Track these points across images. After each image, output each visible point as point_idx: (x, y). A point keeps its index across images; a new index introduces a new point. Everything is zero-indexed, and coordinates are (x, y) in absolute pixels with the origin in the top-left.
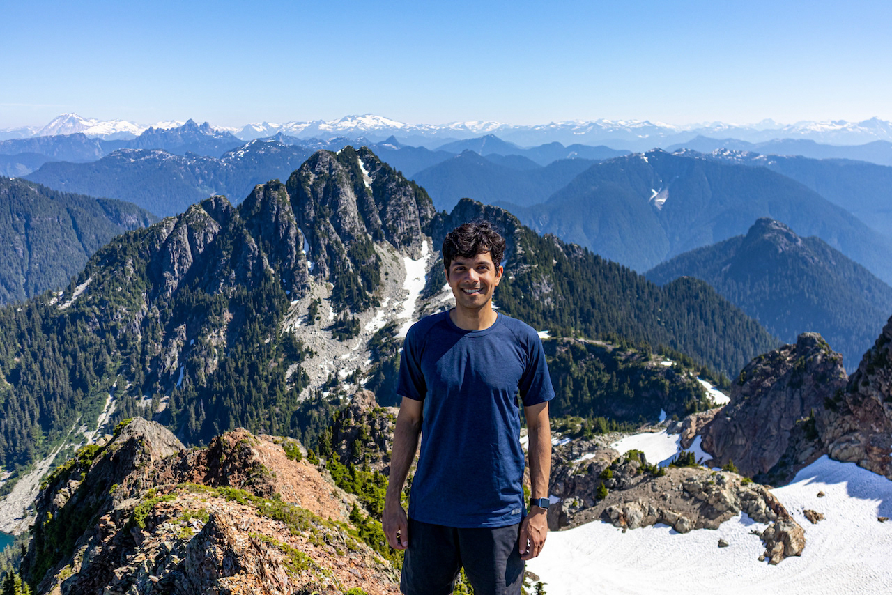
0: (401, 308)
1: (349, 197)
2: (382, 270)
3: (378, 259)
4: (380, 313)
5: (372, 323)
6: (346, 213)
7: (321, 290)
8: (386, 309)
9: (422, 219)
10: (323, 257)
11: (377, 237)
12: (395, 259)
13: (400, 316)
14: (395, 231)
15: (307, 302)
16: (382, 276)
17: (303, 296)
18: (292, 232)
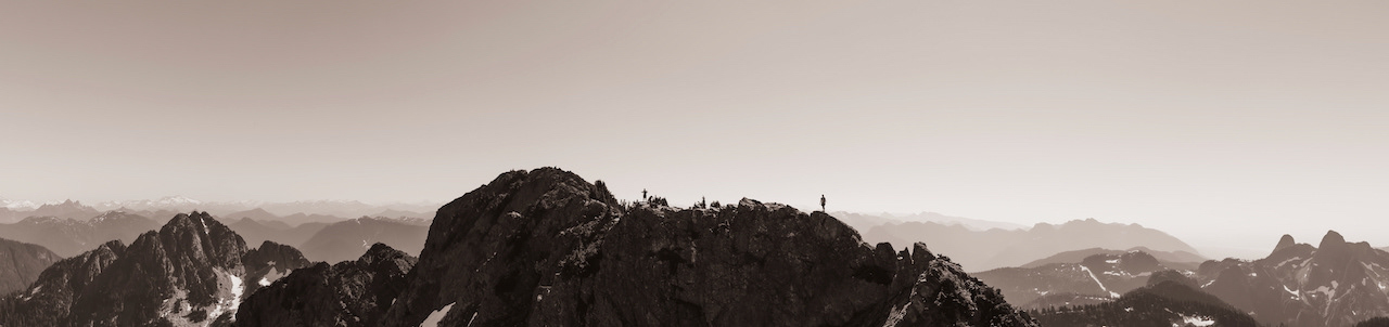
0: (231, 304)
1: (197, 239)
2: (218, 282)
3: (216, 276)
4: (219, 307)
5: (215, 312)
6: (197, 249)
7: (182, 294)
8: (222, 305)
9: (241, 253)
10: (183, 275)
11: (214, 264)
12: (226, 276)
13: (231, 308)
14: (225, 260)
15: (174, 300)
16: (219, 286)
17: (171, 297)
18: (164, 260)
